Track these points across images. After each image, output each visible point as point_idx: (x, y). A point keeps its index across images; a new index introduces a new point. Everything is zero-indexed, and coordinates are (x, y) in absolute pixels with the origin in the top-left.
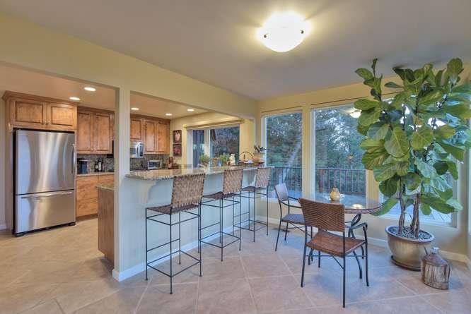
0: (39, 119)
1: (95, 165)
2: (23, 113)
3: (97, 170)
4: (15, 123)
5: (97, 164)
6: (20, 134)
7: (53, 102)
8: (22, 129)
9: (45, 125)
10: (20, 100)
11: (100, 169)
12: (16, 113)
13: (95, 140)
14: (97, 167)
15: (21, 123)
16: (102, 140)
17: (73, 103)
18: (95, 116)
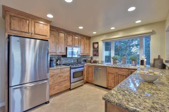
0: (26, 30)
1: (56, 61)
2: (16, 25)
3: (57, 65)
4: (9, 31)
5: (57, 61)
6: (13, 39)
7: (36, 19)
8: (14, 36)
9: (30, 34)
10: (13, 14)
11: (59, 64)
12: (10, 24)
13: (58, 47)
14: (57, 63)
15: (14, 32)
16: (61, 46)
17: (48, 21)
18: (58, 32)
